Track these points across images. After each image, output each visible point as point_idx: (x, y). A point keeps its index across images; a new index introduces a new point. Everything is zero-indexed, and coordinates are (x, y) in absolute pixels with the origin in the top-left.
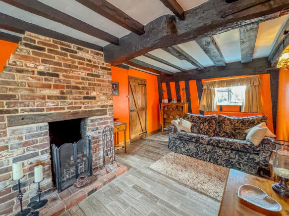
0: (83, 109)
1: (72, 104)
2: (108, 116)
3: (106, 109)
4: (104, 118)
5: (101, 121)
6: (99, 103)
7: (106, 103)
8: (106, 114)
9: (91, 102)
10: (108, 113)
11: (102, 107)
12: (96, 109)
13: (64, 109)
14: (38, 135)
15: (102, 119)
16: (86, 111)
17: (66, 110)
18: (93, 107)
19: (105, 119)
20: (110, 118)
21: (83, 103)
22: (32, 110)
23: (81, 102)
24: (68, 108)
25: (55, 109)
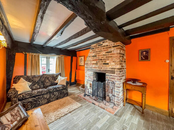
0: (103, 69)
1: (99, 66)
2: (115, 75)
3: (115, 71)
4: (113, 75)
5: (111, 77)
6: (110, 67)
7: (114, 67)
8: (114, 73)
9: (106, 66)
10: (116, 73)
11: (112, 69)
12: (108, 69)
13: (96, 68)
14: (91, 75)
15: (111, 75)
16: (104, 70)
17: (97, 69)
18: (107, 68)
19: (113, 76)
20: (117, 77)
21: (103, 66)
22: (90, 68)
23: (102, 66)
24: (98, 68)
25: (95, 68)
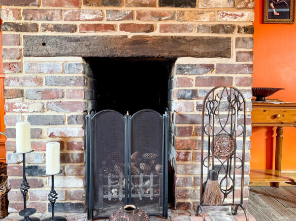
0: (157, 33)
1: (130, 16)
2: (232, 61)
3: (229, 39)
4: (220, 65)
5: (209, 75)
6: (206, 19)
7: (228, 20)
8: (226, 53)
9: (182, 14)
10: (234, 51)
11: (215, 29)
12: (195, 34)
13: (112, 28)
15: (210, 67)
16: (165, 39)
17: (119, 33)
18: (184, 28)
19: (220, 68)
20: (239, 69)
21: (160, 17)
22: (57, 28)
23: (153, 14)
24: (124, 27)
25: (96, 28)
